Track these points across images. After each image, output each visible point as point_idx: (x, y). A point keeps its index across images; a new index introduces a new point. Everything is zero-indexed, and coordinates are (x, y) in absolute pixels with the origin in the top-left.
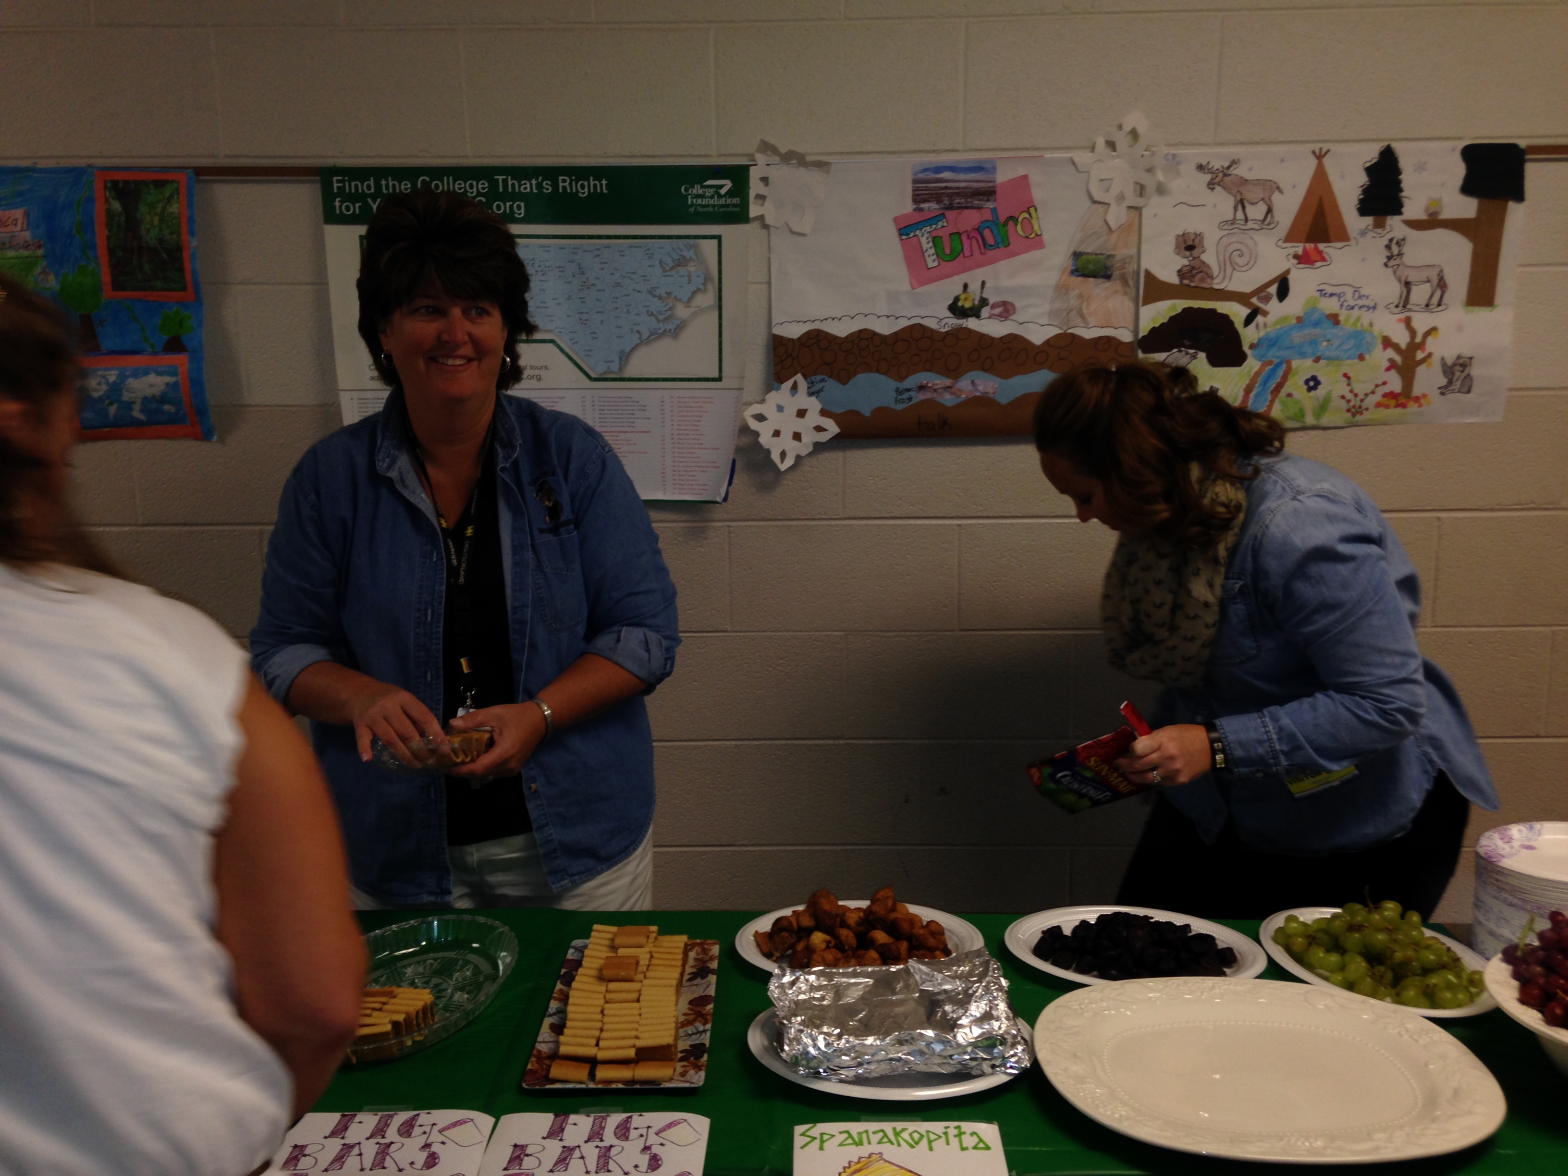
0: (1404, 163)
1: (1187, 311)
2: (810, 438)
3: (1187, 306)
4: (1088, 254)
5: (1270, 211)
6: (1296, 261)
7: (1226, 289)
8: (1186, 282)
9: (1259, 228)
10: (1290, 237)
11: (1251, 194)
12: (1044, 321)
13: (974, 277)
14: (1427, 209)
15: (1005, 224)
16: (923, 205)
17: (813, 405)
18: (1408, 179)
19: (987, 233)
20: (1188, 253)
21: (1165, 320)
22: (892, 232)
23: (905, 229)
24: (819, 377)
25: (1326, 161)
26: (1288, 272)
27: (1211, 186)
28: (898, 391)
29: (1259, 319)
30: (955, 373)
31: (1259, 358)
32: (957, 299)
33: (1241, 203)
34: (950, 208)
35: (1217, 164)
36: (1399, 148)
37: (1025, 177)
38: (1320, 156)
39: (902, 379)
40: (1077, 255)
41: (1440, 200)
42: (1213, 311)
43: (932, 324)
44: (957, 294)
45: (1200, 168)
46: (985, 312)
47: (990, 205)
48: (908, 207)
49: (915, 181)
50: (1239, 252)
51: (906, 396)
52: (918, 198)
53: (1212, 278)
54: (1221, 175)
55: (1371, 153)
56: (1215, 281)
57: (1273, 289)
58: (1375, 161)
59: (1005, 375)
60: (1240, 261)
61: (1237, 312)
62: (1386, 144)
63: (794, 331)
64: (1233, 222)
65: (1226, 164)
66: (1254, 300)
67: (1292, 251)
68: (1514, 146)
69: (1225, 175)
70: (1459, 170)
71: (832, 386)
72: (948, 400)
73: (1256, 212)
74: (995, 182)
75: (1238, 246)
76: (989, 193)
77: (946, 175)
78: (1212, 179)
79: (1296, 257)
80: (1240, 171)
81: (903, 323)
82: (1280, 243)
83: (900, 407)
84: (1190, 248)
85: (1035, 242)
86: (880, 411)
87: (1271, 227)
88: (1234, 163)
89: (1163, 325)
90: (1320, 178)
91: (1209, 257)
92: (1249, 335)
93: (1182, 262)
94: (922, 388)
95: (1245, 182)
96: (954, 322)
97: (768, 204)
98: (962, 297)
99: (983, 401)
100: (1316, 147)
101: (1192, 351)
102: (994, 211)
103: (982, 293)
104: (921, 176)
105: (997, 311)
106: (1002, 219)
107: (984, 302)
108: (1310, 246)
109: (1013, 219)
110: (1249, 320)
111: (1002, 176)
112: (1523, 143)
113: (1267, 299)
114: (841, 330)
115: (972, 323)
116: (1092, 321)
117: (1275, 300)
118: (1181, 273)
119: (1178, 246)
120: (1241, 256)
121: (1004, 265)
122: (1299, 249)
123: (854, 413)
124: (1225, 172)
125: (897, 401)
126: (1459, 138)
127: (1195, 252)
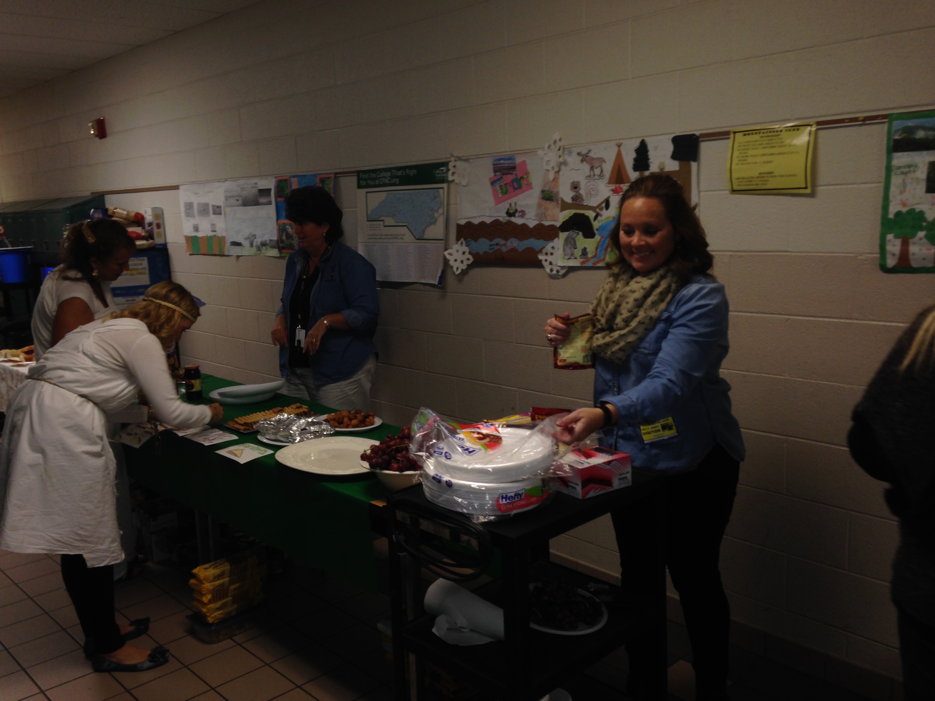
0: (650, 147)
1: (575, 214)
2: (466, 263)
3: (575, 212)
4: (546, 191)
5: (602, 171)
6: (612, 192)
7: (589, 205)
8: (574, 202)
9: (599, 178)
10: (609, 183)
11: (596, 164)
12: (534, 218)
13: (513, 200)
14: (659, 167)
15: (520, 180)
16: (497, 174)
17: (467, 249)
18: (652, 154)
19: (515, 184)
20: (574, 190)
21: (567, 218)
22: (488, 184)
23: (493, 183)
24: (469, 239)
25: (622, 148)
26: (609, 197)
27: (582, 161)
28: (491, 245)
29: (599, 218)
30: (506, 239)
31: (599, 235)
32: (508, 210)
33: (592, 168)
34: (503, 174)
35: (584, 152)
36: (648, 140)
37: (524, 161)
38: (619, 146)
39: (491, 240)
40: (543, 191)
41: (663, 163)
42: (583, 214)
43: (501, 219)
44: (508, 208)
45: (579, 154)
46: (517, 214)
47: (515, 172)
48: (492, 175)
49: (494, 165)
50: (592, 189)
51: (492, 247)
52: (495, 171)
53: (583, 200)
54: (585, 156)
55: (636, 143)
56: (585, 202)
57: (604, 205)
58: (638, 146)
59: (521, 240)
60: (593, 193)
61: (591, 214)
62: (642, 139)
63: (463, 222)
64: (590, 176)
65: (587, 152)
66: (597, 210)
67: (611, 188)
68: (694, 135)
69: (587, 156)
70: (670, 148)
71: (472, 243)
72: (504, 249)
73: (597, 171)
74: (515, 163)
75: (591, 187)
76: (514, 168)
77: (502, 162)
78: (582, 158)
79: (612, 190)
80: (591, 155)
81: (493, 219)
82: (607, 185)
83: (491, 251)
84: (576, 188)
85: (529, 186)
86: (485, 253)
87: (603, 178)
88: (589, 151)
89: (567, 220)
90: (619, 155)
91: (582, 192)
92: (596, 225)
93: (572, 194)
94: (497, 244)
95: (593, 159)
96: (508, 218)
97: (456, 175)
98: (510, 209)
99: (513, 250)
100: (617, 142)
101: (577, 231)
102: (516, 174)
103: (515, 207)
104: (495, 162)
105: (520, 214)
106: (519, 177)
107: (516, 211)
108: (617, 185)
109: (522, 178)
110: (596, 218)
111: (518, 160)
112: (697, 133)
113: (601, 209)
114: (476, 221)
115: (513, 219)
116: (549, 218)
117: (604, 210)
118: (573, 199)
119: (571, 187)
120: (593, 190)
121: (521, 196)
122: (613, 187)
123: (478, 253)
124: (586, 155)
125: (490, 249)
126: (672, 133)
127: (578, 189)
